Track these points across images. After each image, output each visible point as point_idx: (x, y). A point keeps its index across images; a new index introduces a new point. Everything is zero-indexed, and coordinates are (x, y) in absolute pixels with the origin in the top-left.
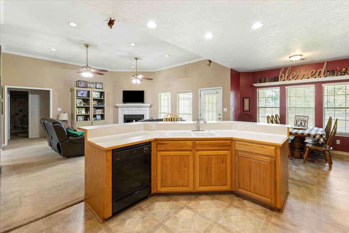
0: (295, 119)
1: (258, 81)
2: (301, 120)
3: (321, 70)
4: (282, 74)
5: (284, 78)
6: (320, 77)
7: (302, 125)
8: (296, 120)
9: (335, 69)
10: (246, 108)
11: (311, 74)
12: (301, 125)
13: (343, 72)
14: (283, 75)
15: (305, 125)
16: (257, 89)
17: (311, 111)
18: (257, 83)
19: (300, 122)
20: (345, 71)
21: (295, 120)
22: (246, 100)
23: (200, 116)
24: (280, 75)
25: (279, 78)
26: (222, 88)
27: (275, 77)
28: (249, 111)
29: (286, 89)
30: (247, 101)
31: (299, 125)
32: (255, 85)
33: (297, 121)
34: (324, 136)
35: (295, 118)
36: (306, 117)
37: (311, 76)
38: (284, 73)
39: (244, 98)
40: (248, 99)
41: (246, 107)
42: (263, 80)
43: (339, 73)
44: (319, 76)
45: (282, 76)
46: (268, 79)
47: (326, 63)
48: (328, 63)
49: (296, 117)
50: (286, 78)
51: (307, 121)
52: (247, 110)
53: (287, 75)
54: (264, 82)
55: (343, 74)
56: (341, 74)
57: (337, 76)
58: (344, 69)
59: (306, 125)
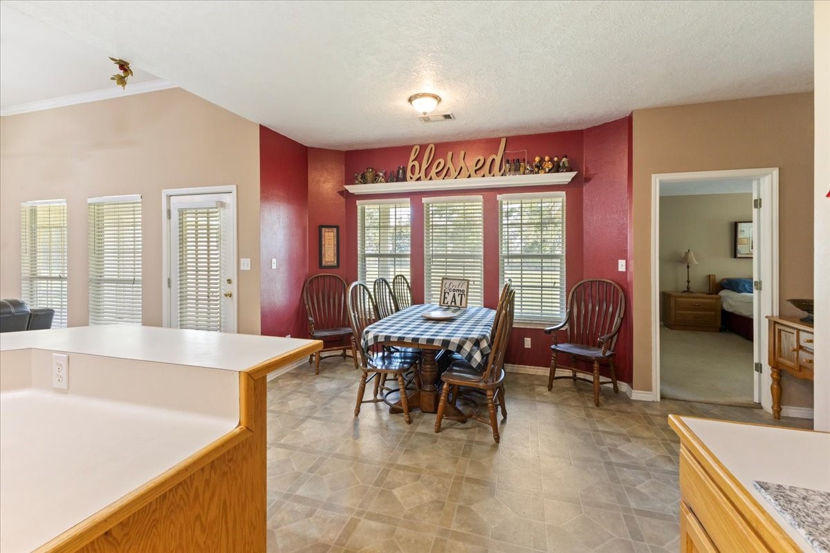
0: (442, 287)
1: (359, 177)
2: (454, 290)
3: (494, 156)
4: (414, 163)
5: (419, 173)
6: (494, 176)
7: (455, 304)
8: (443, 291)
9: (520, 158)
10: (329, 256)
11: (476, 166)
12: (453, 304)
13: (537, 166)
14: (416, 163)
15: (461, 304)
16: (358, 202)
17: (476, 266)
18: (356, 184)
19: (451, 294)
20: (539, 165)
21: (441, 291)
22: (327, 234)
23: (169, 286)
24: (410, 164)
25: (409, 174)
26: (233, 188)
27: (399, 167)
28: (338, 265)
29: (425, 205)
30: (329, 237)
31: (449, 304)
32: (353, 189)
33: (445, 293)
34: (484, 344)
35: (442, 284)
36: (463, 282)
37: (476, 171)
38: (419, 158)
39: (321, 227)
40: (335, 229)
41: (326, 255)
42: (369, 175)
43: (528, 167)
44: (490, 173)
45: (413, 166)
46: (381, 174)
47: (505, 139)
48: (508, 139)
49: (445, 281)
50: (422, 174)
51: (465, 293)
52: (332, 264)
53: (424, 166)
54: (374, 181)
55: (536, 169)
56: (531, 171)
57: (524, 174)
58: (537, 159)
59: (464, 304)
